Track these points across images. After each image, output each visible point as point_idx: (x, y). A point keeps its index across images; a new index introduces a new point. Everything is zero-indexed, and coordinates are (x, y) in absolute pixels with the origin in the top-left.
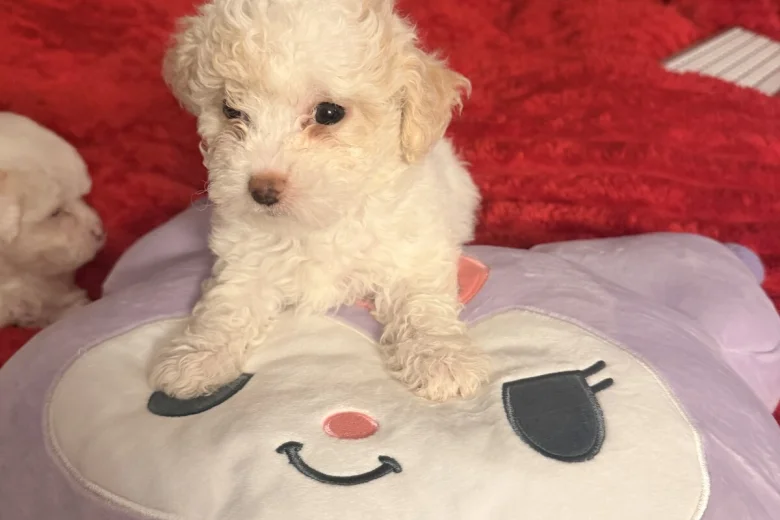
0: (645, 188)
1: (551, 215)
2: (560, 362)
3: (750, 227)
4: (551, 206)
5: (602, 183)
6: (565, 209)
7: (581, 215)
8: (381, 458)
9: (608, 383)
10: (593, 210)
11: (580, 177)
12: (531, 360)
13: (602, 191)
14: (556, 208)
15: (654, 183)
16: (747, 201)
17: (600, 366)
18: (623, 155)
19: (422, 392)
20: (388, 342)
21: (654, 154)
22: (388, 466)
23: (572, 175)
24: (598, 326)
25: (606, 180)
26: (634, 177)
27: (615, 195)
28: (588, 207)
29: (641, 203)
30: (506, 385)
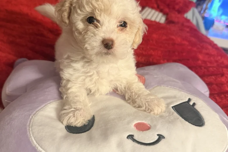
0: (152, 51)
2: (182, 99)
8: (158, 135)
9: (194, 104)
12: (174, 100)
13: (141, 52)
15: (154, 50)
17: (189, 100)
19: (152, 113)
21: (151, 41)
22: (161, 137)
24: (181, 88)
25: (141, 49)
26: (148, 48)
27: (144, 53)
29: (151, 55)
30: (173, 107)
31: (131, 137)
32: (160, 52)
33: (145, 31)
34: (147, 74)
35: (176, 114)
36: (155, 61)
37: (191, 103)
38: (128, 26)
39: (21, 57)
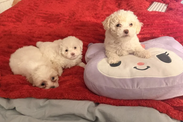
0: (154, 30)
1: (142, 37)
3: (171, 33)
4: (141, 35)
5: (147, 30)
6: (143, 35)
7: (146, 36)
8: (147, 66)
9: (168, 54)
10: (148, 35)
11: (144, 30)
13: (148, 32)
14: (142, 35)
15: (155, 29)
16: (169, 30)
17: (166, 52)
18: (149, 26)
20: (136, 54)
21: (154, 25)
22: (148, 67)
23: (143, 30)
24: (163, 48)
25: (148, 30)
26: (152, 29)
27: (150, 32)
28: (147, 35)
29: (154, 33)
30: (156, 56)
31: (135, 68)
32: (159, 30)
33: (142, 25)
34: (147, 43)
35: (157, 58)
36: (156, 36)
37: (167, 54)
38: (133, 25)
39: (90, 43)
